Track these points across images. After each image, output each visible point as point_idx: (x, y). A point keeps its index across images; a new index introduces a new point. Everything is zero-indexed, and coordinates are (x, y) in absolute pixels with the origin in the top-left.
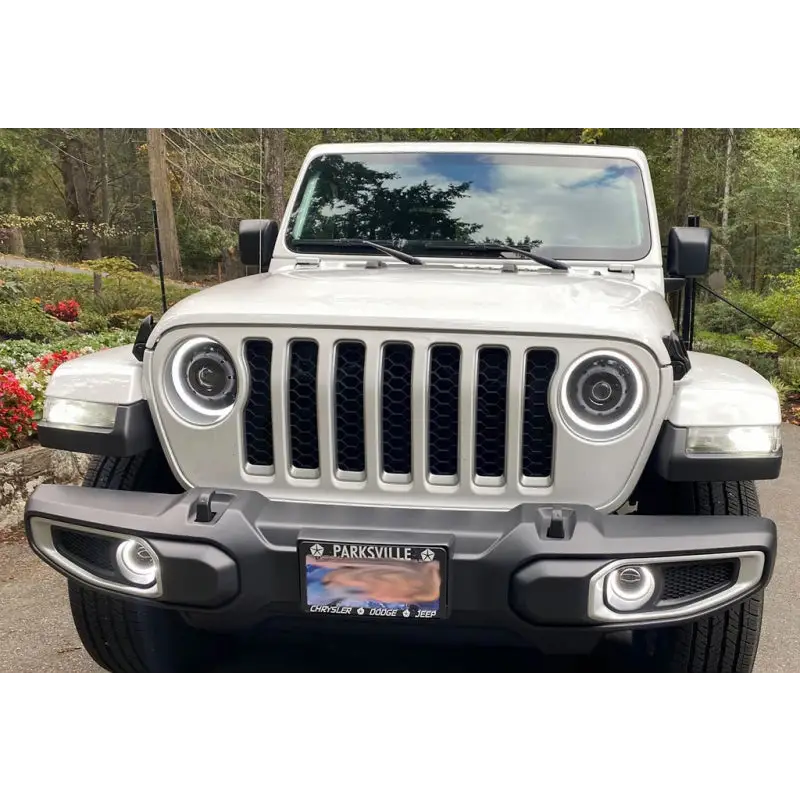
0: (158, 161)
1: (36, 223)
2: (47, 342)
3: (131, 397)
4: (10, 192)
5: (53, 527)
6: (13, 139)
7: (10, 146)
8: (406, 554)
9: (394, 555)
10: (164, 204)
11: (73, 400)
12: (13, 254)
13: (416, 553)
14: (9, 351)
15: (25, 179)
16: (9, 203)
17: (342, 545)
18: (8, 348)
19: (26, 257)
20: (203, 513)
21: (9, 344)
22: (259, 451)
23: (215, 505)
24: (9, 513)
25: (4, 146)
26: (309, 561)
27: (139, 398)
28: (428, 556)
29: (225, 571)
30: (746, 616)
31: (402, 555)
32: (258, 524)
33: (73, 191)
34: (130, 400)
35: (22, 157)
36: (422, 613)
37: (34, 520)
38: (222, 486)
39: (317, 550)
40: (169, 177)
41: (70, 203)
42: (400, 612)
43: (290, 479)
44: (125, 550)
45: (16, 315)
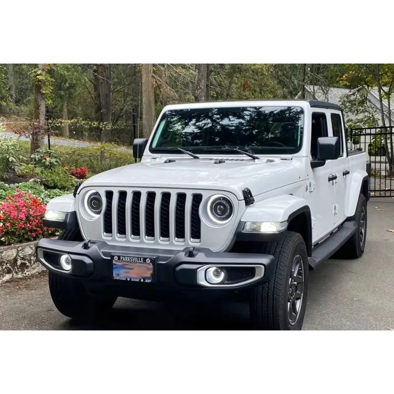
0: (147, 77)
1: (72, 123)
2: (67, 191)
3: (71, 210)
4: (63, 100)
5: (44, 251)
6: (67, 68)
7: (66, 72)
8: (142, 260)
9: (138, 260)
10: (150, 102)
11: (54, 211)
12: (63, 136)
13: (145, 259)
14: (49, 195)
15: (72, 90)
16: (62, 106)
17: (123, 256)
18: (49, 194)
19: (70, 138)
20: (86, 247)
21: (49, 192)
22: (108, 229)
23: (89, 245)
24: (38, 266)
25: (62, 73)
26: (114, 262)
27: (73, 210)
28: (148, 261)
29: (90, 264)
30: (275, 296)
31: (140, 260)
32: (101, 250)
33: (99, 95)
34: (70, 211)
35: (72, 78)
36: (147, 281)
37: (38, 249)
38: (93, 239)
39: (116, 258)
40: (153, 85)
41: (96, 104)
42: (140, 280)
43: (117, 238)
44: (63, 258)
45: (54, 177)
